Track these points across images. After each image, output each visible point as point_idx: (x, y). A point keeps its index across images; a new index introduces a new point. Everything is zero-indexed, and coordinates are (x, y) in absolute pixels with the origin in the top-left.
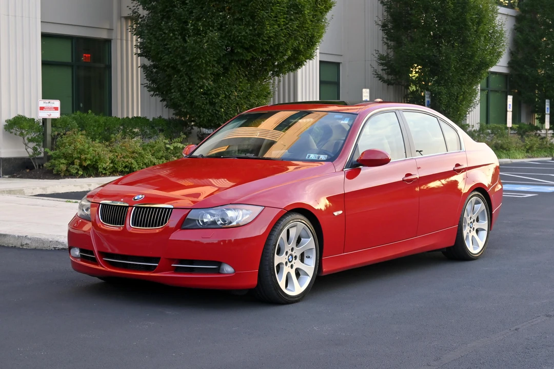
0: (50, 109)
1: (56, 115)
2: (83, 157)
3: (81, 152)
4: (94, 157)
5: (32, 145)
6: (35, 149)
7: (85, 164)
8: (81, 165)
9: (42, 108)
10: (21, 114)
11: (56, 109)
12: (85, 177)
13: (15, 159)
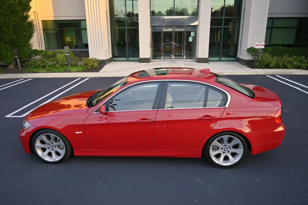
0: (260, 45)
1: (263, 47)
2: (264, 62)
3: (264, 60)
4: (268, 62)
5: (254, 56)
6: (255, 58)
7: (265, 64)
8: (263, 64)
9: (257, 45)
10: (253, 47)
11: (263, 45)
12: (265, 69)
13: (250, 60)
